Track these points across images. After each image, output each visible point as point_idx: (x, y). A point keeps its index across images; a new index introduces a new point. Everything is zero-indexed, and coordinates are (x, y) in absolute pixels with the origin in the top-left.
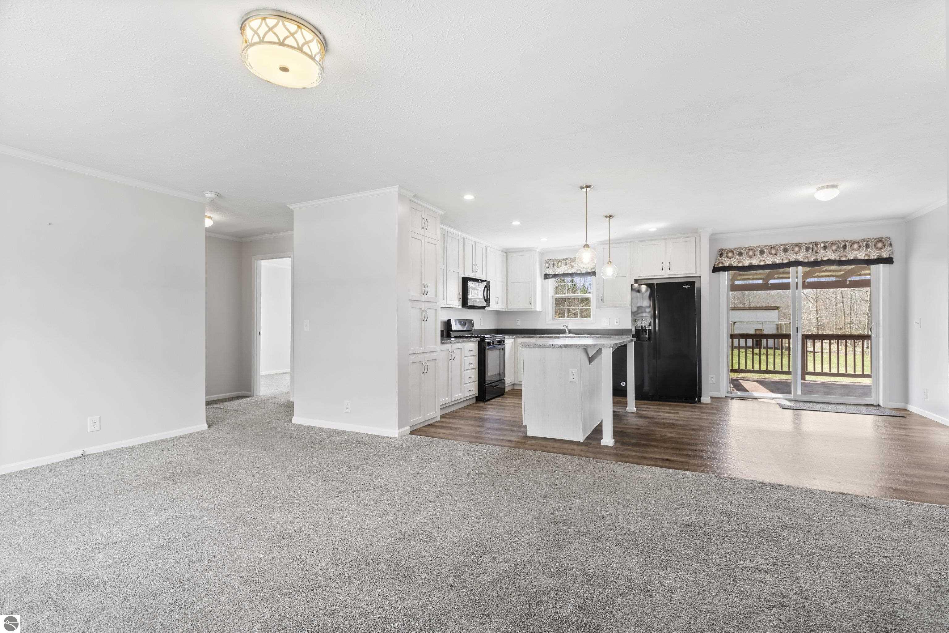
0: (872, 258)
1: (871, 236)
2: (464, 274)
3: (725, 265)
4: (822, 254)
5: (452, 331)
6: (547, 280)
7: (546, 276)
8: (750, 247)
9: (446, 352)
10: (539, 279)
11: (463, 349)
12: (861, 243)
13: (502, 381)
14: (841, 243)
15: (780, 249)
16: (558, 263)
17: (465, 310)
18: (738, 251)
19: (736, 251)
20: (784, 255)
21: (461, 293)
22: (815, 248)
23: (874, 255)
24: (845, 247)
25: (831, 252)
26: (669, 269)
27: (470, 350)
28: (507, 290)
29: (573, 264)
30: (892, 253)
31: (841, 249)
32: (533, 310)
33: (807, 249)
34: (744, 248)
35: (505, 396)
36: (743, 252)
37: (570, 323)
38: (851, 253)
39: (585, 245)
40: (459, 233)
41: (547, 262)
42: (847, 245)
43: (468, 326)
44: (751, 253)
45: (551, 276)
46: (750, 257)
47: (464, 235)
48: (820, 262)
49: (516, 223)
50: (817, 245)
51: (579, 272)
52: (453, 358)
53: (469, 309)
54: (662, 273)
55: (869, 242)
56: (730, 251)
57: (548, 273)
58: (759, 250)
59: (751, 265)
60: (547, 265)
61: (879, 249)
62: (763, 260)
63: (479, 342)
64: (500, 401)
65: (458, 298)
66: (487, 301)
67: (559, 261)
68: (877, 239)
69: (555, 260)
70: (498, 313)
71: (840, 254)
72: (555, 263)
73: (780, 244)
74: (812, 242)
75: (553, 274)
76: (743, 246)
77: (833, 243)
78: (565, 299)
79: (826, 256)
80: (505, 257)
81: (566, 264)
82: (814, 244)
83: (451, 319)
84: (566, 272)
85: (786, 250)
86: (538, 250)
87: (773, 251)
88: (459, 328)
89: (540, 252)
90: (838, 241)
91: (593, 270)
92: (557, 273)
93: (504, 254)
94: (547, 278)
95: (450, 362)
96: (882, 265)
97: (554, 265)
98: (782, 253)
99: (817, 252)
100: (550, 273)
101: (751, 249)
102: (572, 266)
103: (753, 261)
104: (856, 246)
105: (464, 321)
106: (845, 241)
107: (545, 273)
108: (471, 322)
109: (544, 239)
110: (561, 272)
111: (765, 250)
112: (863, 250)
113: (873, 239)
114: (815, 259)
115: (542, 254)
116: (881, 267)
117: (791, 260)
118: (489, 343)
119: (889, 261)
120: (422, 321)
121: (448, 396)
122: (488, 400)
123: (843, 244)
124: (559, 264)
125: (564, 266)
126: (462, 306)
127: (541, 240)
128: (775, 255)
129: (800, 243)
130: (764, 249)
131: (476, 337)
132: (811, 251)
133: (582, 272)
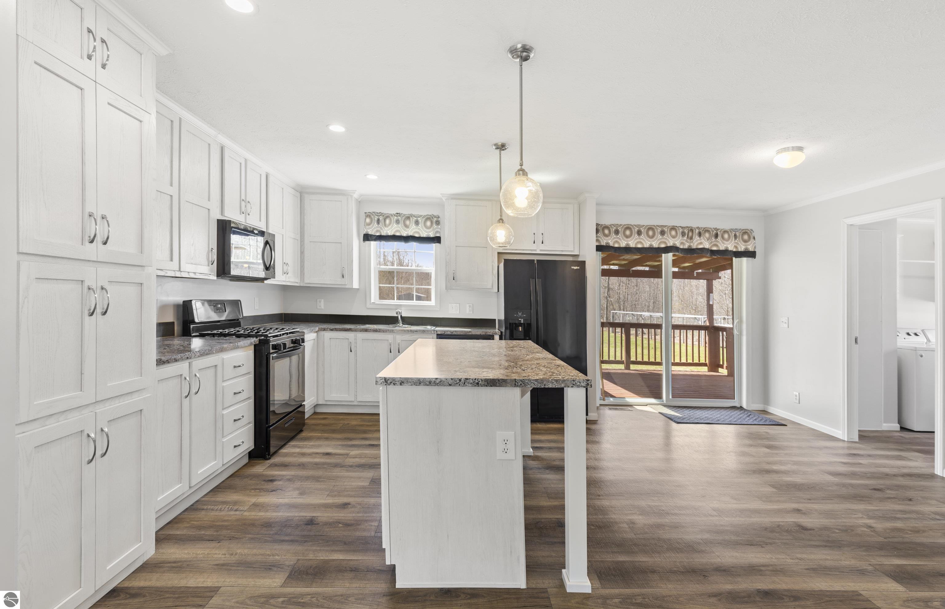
0: (740, 250)
1: (738, 227)
2: (222, 213)
3: (602, 244)
4: (697, 241)
5: (193, 322)
6: (367, 242)
7: (367, 237)
8: (627, 225)
9: (177, 381)
10: (356, 242)
11: (219, 369)
12: (730, 233)
13: (299, 408)
14: (713, 231)
15: (658, 231)
16: (385, 220)
17: (225, 282)
18: (615, 228)
19: (612, 228)
20: (661, 239)
21: (215, 251)
22: (690, 234)
23: (741, 248)
24: (716, 236)
25: (704, 240)
26: (542, 243)
27: (237, 365)
28: (302, 253)
29: (408, 222)
30: (755, 247)
31: (713, 238)
32: (347, 287)
33: (683, 234)
34: (621, 225)
35: (303, 434)
36: (620, 230)
37: (403, 308)
38: (723, 243)
39: (519, 170)
40: (212, 132)
41: (368, 215)
42: (719, 233)
43: (229, 313)
44: (628, 232)
45: (374, 238)
46: (627, 237)
47: (223, 139)
48: (694, 249)
49: (337, 128)
50: (692, 230)
51: (417, 235)
52: (194, 390)
53: (231, 280)
54: (534, 247)
55: (737, 233)
56: (606, 227)
57: (370, 233)
58: (636, 229)
59: (628, 246)
60: (368, 220)
61: (745, 241)
62: (641, 243)
63: (255, 346)
64: (297, 450)
65: (208, 259)
66: (268, 268)
67: (387, 217)
68: (743, 230)
69: (381, 214)
70: (285, 288)
71: (711, 242)
72: (381, 218)
73: (657, 225)
74: (687, 227)
75: (378, 234)
76: (619, 223)
77: (707, 230)
78: (393, 272)
79: (701, 243)
80: (299, 198)
81: (398, 222)
82: (690, 229)
83: (191, 301)
84: (398, 234)
85: (663, 233)
86: (356, 196)
87: (651, 233)
88: (209, 318)
89: (357, 200)
90: (711, 228)
91: (438, 235)
92: (384, 234)
93: (298, 195)
94: (368, 240)
95: (186, 402)
96: (745, 258)
97: (378, 221)
98: (659, 236)
99: (691, 238)
100: (373, 234)
101: (628, 228)
102: (407, 226)
103: (630, 243)
104: (726, 236)
105: (223, 302)
106: (717, 229)
107: (365, 232)
108: (236, 304)
109: (372, 177)
110: (390, 233)
111: (643, 230)
112: (732, 240)
113: (740, 229)
114: (690, 246)
115: (359, 202)
116: (744, 260)
117: (669, 245)
118: (275, 347)
119: (752, 254)
120: (87, 318)
121: (180, 480)
122: (275, 453)
123: (715, 232)
124: (388, 221)
125: (395, 225)
126: (218, 275)
127: (368, 176)
128: (652, 237)
129: (676, 226)
130: (641, 229)
131: (249, 336)
132: (686, 236)
133: (422, 236)
